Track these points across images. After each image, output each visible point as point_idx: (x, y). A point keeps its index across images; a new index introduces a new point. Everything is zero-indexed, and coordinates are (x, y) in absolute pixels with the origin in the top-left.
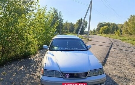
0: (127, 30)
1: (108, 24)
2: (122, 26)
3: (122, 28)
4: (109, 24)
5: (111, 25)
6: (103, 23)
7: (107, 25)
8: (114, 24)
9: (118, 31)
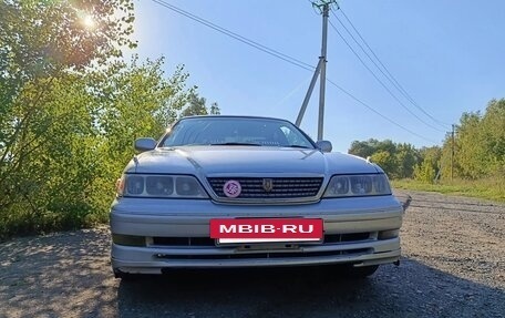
0: (459, 167)
1: (387, 147)
2: (438, 153)
3: (439, 159)
4: (389, 147)
5: (399, 152)
6: (370, 145)
7: (384, 150)
8: (407, 148)
9: (426, 166)
